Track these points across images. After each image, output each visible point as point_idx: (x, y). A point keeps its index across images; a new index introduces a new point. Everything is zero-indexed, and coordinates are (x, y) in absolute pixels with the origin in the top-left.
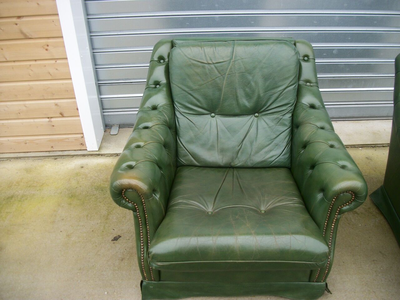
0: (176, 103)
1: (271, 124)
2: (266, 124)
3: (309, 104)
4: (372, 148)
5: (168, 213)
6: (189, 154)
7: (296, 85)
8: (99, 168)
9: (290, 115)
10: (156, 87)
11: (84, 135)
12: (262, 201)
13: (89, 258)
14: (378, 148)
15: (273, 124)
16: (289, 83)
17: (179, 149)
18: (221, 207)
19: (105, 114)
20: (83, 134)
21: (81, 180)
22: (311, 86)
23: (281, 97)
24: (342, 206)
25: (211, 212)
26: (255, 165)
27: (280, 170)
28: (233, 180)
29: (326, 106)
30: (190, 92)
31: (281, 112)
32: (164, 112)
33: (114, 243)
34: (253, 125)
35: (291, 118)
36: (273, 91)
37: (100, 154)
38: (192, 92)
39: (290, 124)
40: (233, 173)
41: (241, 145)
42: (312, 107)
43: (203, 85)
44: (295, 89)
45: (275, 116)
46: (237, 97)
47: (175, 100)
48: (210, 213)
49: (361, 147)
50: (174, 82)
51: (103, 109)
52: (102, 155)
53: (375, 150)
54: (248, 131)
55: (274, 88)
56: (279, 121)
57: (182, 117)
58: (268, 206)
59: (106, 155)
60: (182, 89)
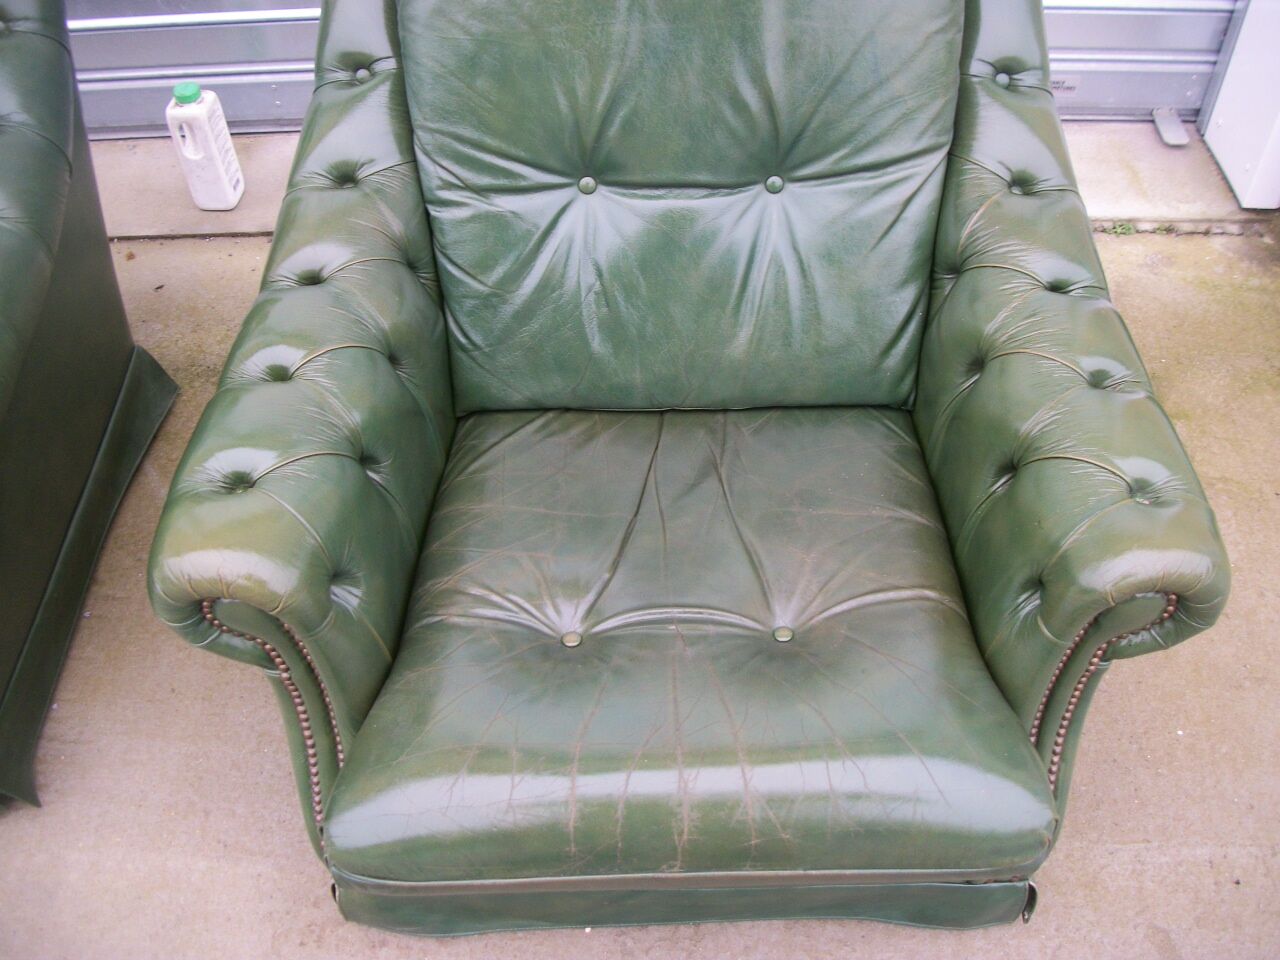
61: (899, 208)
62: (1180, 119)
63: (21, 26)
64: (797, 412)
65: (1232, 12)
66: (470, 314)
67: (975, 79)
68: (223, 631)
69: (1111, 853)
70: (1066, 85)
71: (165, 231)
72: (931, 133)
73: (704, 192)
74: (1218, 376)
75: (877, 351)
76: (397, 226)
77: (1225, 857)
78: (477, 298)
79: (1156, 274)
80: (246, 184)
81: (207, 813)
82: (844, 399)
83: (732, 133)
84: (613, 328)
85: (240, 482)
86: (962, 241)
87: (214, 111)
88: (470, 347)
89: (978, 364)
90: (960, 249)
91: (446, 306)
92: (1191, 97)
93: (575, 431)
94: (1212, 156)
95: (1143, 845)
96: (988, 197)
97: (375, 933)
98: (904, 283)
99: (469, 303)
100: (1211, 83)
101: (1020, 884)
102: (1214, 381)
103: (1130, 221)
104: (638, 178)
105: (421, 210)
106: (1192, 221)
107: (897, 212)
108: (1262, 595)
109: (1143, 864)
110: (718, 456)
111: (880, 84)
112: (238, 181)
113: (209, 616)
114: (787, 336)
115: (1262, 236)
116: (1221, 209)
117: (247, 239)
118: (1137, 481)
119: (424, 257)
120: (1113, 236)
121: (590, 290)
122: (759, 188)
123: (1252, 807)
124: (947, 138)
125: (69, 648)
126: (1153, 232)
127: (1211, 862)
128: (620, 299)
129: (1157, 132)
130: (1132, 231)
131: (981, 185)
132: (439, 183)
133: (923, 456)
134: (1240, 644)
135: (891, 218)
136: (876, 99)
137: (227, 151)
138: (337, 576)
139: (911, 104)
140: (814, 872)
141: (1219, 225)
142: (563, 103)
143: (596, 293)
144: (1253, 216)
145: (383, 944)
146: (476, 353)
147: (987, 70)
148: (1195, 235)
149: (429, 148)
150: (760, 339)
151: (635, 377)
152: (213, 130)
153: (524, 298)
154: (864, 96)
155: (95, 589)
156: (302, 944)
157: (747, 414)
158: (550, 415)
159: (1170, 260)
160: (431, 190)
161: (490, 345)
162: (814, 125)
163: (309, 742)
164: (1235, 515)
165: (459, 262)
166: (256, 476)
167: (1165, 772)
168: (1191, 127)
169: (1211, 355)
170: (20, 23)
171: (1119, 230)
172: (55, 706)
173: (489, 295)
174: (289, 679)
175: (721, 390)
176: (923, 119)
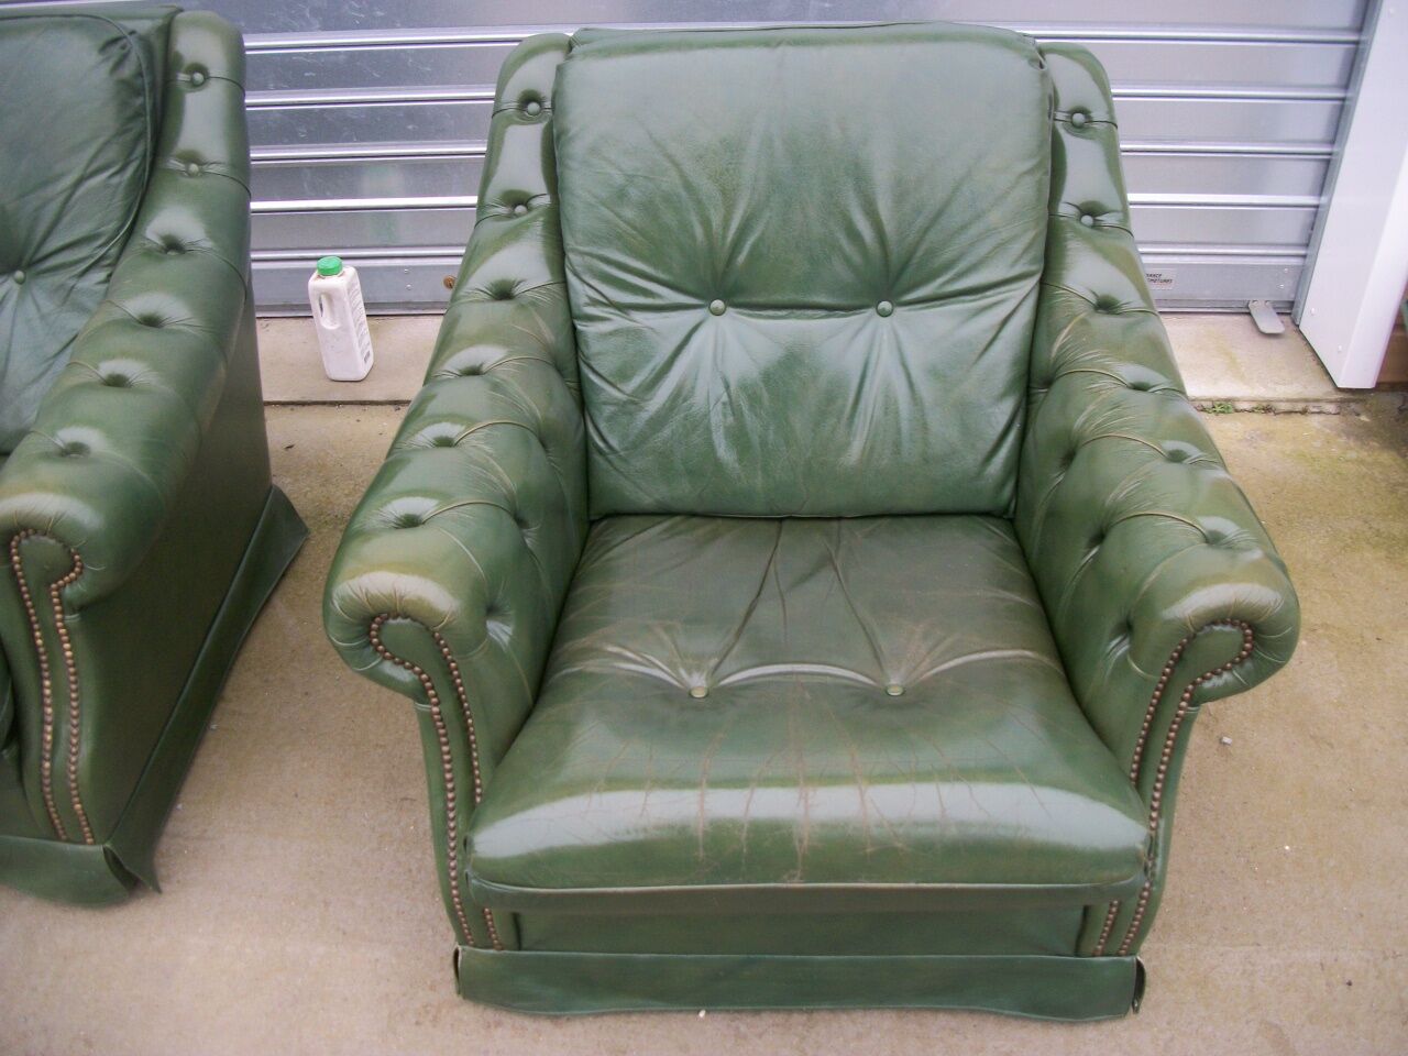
61: (997, 328)
62: (1274, 314)
63: (213, 169)
64: (906, 520)
65: (1317, 207)
66: (610, 419)
67: (1062, 219)
68: (385, 658)
69: (1222, 955)
70: (1163, 278)
71: (296, 398)
72: (1023, 261)
73: (823, 313)
74: (1317, 536)
75: (980, 458)
76: (549, 335)
77: (1336, 960)
78: (615, 404)
79: (1255, 448)
80: (375, 360)
81: (327, 904)
82: (949, 505)
83: (847, 259)
84: (738, 437)
85: (411, 522)
86: (1053, 355)
87: (353, 285)
88: (607, 450)
89: (1069, 457)
90: (1052, 361)
91: (586, 413)
92: (1285, 290)
93: (701, 532)
94: (1308, 344)
95: (1252, 948)
96: (1076, 316)
97: (490, 1015)
98: (1003, 396)
99: (608, 410)
100: (1303, 276)
101: (1128, 959)
102: (1313, 541)
103: (1228, 400)
104: (761, 300)
105: (569, 323)
106: (1288, 401)
107: (994, 332)
108: (1365, 727)
109: (1253, 965)
110: (833, 552)
111: (978, 217)
112: (368, 354)
113: (375, 640)
114: (897, 445)
115: (1358, 415)
116: (1318, 389)
117: (374, 407)
118: (1211, 533)
119: (571, 367)
120: (1213, 414)
121: (718, 401)
122: (871, 311)
123: (1362, 916)
124: (1038, 267)
125: (194, 756)
126: (1252, 411)
127: (1322, 965)
128: (745, 409)
129: (1254, 323)
130: (1231, 410)
131: (1070, 306)
132: (587, 300)
133: (1023, 554)
134: (1344, 770)
135: (990, 336)
136: (973, 231)
137: (361, 324)
138: (492, 610)
139: (1005, 235)
140: (925, 885)
141: (1316, 404)
142: (699, 231)
143: (724, 404)
144: (1347, 396)
145: (499, 1024)
146: (611, 457)
147: (1072, 211)
148: (1293, 415)
149: (579, 269)
150: (872, 448)
151: (756, 485)
152: (351, 302)
153: (658, 406)
154: (964, 228)
155: (222, 705)
156: (417, 1023)
157: (859, 521)
158: (678, 519)
159: (1269, 436)
160: (579, 306)
161: (626, 449)
162: (919, 253)
163: (450, 786)
164: (1337, 656)
165: (601, 371)
166: (425, 517)
167: (1273, 882)
168: (1286, 319)
169: (1311, 518)
170: (211, 167)
171: (1218, 409)
172: (180, 806)
173: (625, 403)
174: (439, 713)
175: (835, 499)
176: (1017, 247)
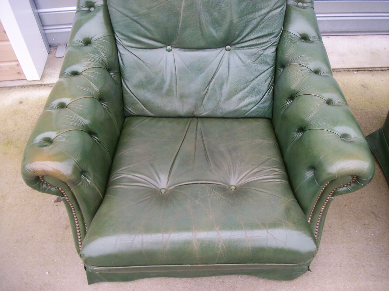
0: (117, 33)
1: (248, 61)
2: (240, 61)
3: (301, 35)
4: (369, 72)
5: (107, 195)
6: (138, 101)
7: (284, 7)
8: (41, 103)
9: (274, 49)
10: (89, 11)
11: (19, 63)
12: (232, 172)
13: (28, 226)
14: (376, 72)
15: (250, 61)
16: (274, 6)
17: (125, 95)
18: (177, 184)
19: (47, 32)
20: (17, 61)
21: (19, 120)
22: (304, 8)
23: (262, 25)
24: (339, 188)
25: (165, 189)
26: (225, 115)
27: (257, 123)
28: (196, 139)
29: (318, 19)
30: (135, 18)
31: (262, 45)
32: (100, 48)
33: (57, 205)
34: (223, 61)
35: (275, 53)
36: (251, 16)
37: (43, 84)
38: (138, 17)
39: (273, 62)
40: (197, 125)
41: (207, 88)
42: (305, 38)
43: (153, 7)
44: (282, 14)
45: (253, 50)
46: (201, 24)
47: (116, 30)
48: (163, 191)
49: (356, 71)
50: (111, 4)
51: (43, 26)
52: (45, 85)
53: (373, 75)
54: (217, 70)
55: (252, 12)
56: (258, 58)
57: (127, 52)
58: (240, 181)
59: (49, 85)
60: (124, 14)
